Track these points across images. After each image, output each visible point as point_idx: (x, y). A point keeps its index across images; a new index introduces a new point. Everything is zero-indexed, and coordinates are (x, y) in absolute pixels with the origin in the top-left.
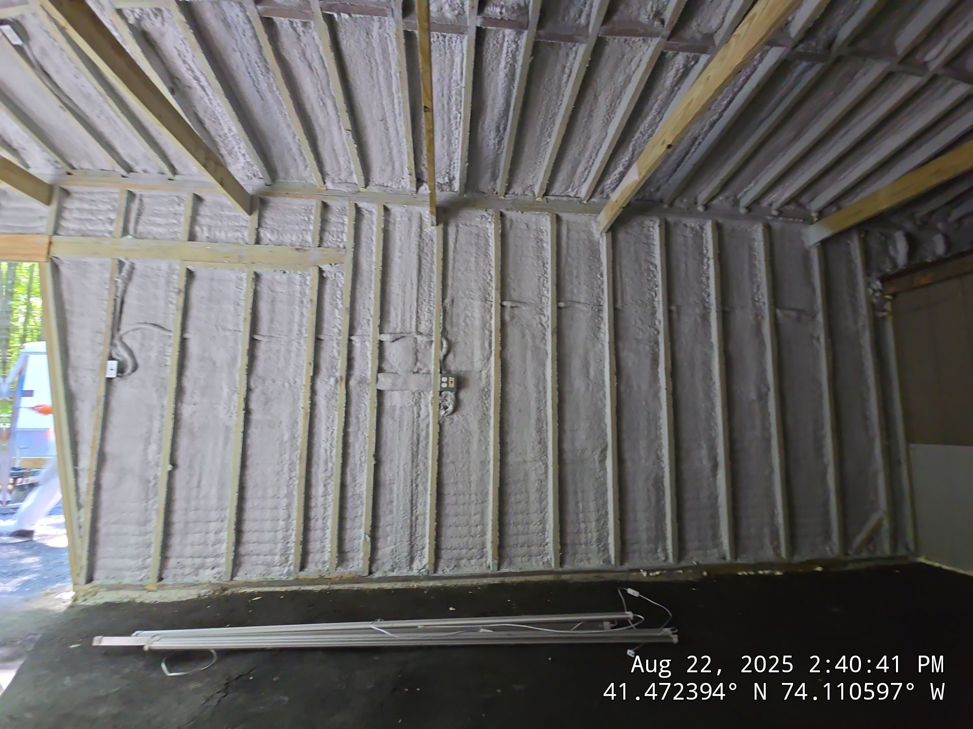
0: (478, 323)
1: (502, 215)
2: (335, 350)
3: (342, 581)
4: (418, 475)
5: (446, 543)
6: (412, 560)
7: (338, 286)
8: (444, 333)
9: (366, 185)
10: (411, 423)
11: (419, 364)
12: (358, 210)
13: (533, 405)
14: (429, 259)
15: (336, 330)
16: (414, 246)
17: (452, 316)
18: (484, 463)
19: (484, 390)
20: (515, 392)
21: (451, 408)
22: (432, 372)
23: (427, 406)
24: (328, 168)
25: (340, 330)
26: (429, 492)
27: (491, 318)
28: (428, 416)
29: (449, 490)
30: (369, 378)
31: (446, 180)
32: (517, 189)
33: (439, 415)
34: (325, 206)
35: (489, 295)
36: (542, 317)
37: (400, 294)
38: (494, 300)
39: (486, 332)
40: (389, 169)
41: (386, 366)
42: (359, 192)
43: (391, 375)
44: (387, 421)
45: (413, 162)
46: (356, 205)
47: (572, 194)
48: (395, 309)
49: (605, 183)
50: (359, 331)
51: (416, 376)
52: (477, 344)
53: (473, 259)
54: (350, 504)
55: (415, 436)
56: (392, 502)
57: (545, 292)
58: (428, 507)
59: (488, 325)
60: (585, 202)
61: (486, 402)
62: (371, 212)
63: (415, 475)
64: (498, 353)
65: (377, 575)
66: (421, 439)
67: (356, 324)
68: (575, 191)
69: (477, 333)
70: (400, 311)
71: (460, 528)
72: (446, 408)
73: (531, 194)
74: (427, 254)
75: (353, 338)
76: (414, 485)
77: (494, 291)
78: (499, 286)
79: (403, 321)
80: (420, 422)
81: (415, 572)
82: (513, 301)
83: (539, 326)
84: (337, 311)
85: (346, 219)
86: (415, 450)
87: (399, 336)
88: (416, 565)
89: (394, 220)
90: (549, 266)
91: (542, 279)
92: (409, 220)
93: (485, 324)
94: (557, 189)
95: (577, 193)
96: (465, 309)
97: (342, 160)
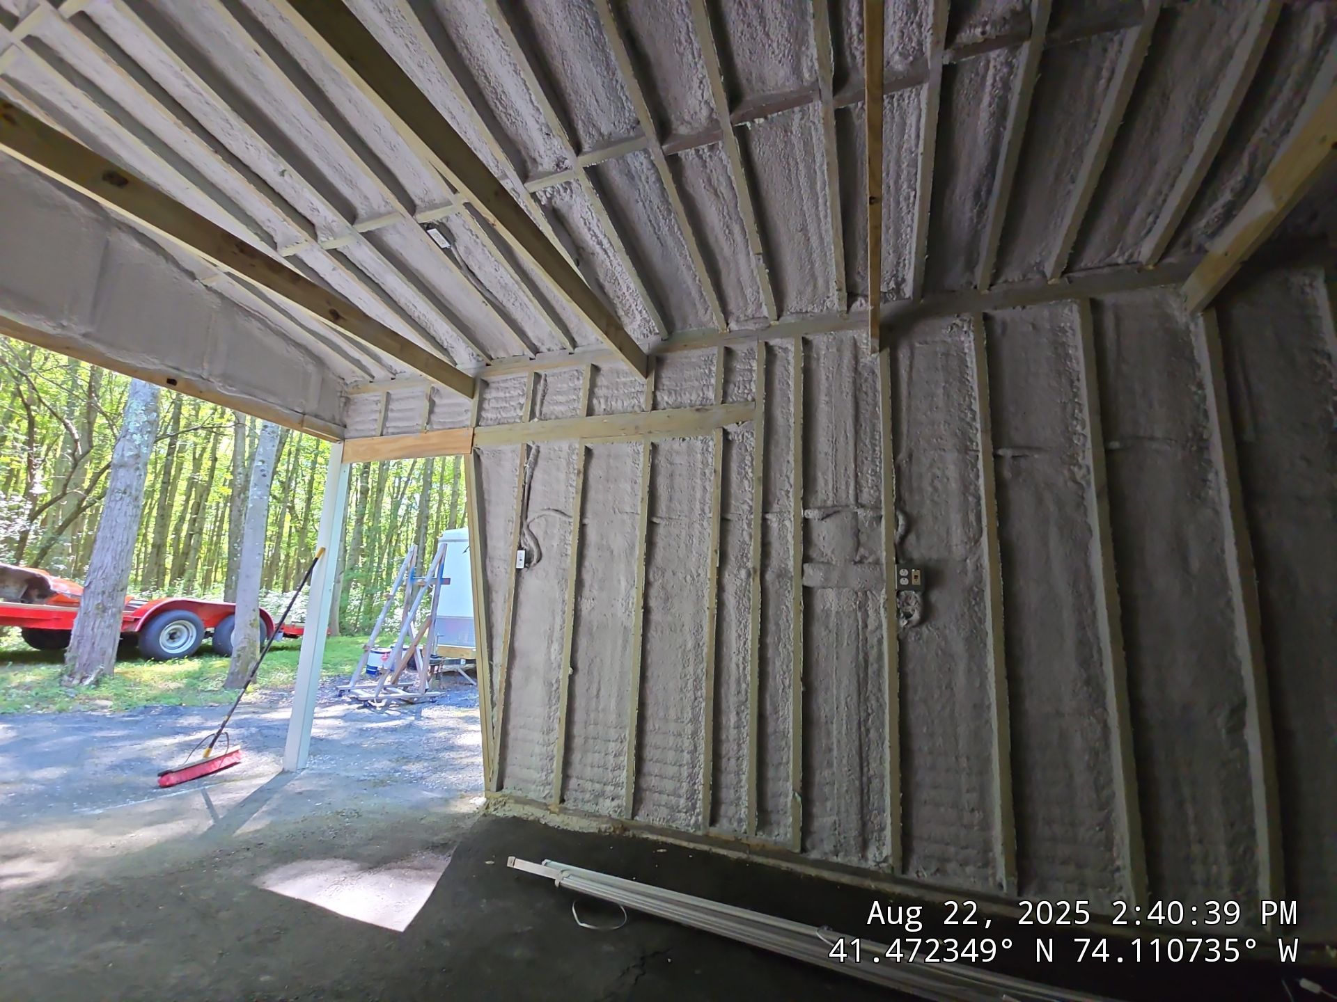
0: (954, 486)
1: (987, 318)
2: (745, 533)
3: (764, 852)
4: (869, 715)
5: (919, 829)
6: (864, 846)
7: (746, 450)
8: (899, 504)
9: (779, 317)
10: (854, 636)
11: (862, 550)
12: (769, 349)
13: (1068, 617)
14: (870, 400)
15: (746, 507)
16: (847, 385)
17: (911, 477)
18: (980, 708)
19: (971, 589)
20: (1030, 593)
21: (916, 616)
22: (884, 561)
23: (877, 612)
24: (732, 306)
25: (751, 507)
26: (887, 744)
27: (977, 477)
28: (880, 626)
29: (921, 744)
30: (792, 570)
31: (892, 285)
32: (1012, 274)
33: (898, 627)
34: (729, 353)
35: (972, 441)
36: (1076, 469)
37: (830, 451)
38: (980, 448)
39: (970, 499)
40: (810, 289)
41: (814, 554)
42: (770, 326)
43: (821, 566)
44: (819, 631)
45: (844, 273)
46: (766, 344)
47: (1120, 261)
48: (824, 474)
49: (1194, 228)
50: (776, 507)
51: (859, 568)
52: (955, 518)
53: (940, 391)
54: (772, 743)
55: (861, 657)
56: (830, 750)
57: (1079, 428)
58: (887, 765)
59: (972, 487)
60: (1151, 267)
61: (976, 608)
62: (786, 350)
63: (863, 715)
64: (995, 531)
65: (814, 855)
66: (872, 659)
67: (771, 498)
68: (1127, 254)
69: (955, 501)
70: (830, 476)
71: (942, 810)
72: (908, 616)
73: (1038, 277)
74: (866, 393)
75: (769, 516)
76: (863, 729)
77: (979, 435)
78: (990, 426)
79: (836, 490)
80: (867, 634)
81: (871, 864)
82: (1014, 447)
83: (1070, 484)
84: (746, 482)
85: (754, 364)
86: (861, 676)
87: (831, 511)
88: (872, 853)
89: (818, 354)
90: (1083, 385)
91: (1069, 406)
92: (839, 350)
93: (967, 487)
94: (1091, 257)
95: (1131, 256)
96: (931, 466)
97: (748, 291)
